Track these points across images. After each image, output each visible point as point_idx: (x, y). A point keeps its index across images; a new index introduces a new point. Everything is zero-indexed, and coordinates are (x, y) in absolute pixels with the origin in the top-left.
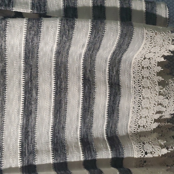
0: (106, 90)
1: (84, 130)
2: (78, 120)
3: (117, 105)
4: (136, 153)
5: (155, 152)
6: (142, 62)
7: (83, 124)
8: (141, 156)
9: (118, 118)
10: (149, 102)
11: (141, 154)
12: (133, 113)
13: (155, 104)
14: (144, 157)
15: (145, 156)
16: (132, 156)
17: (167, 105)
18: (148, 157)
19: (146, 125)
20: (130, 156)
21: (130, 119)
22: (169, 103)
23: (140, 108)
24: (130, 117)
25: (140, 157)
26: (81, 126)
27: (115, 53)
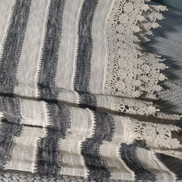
0: (74, 38)
1: (45, 76)
2: (36, 61)
3: (88, 58)
4: (113, 103)
5: (139, 107)
6: (116, 27)
7: (43, 67)
8: (120, 109)
9: (90, 72)
10: (127, 63)
11: (119, 106)
12: (108, 71)
13: (134, 66)
14: (125, 112)
15: (125, 110)
16: (108, 107)
17: (149, 73)
18: (130, 113)
19: (126, 90)
20: (105, 106)
21: (105, 78)
22: (151, 70)
23: (117, 67)
24: (105, 76)
25: (119, 111)
26: (40, 70)
27: (86, 7)
